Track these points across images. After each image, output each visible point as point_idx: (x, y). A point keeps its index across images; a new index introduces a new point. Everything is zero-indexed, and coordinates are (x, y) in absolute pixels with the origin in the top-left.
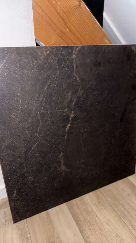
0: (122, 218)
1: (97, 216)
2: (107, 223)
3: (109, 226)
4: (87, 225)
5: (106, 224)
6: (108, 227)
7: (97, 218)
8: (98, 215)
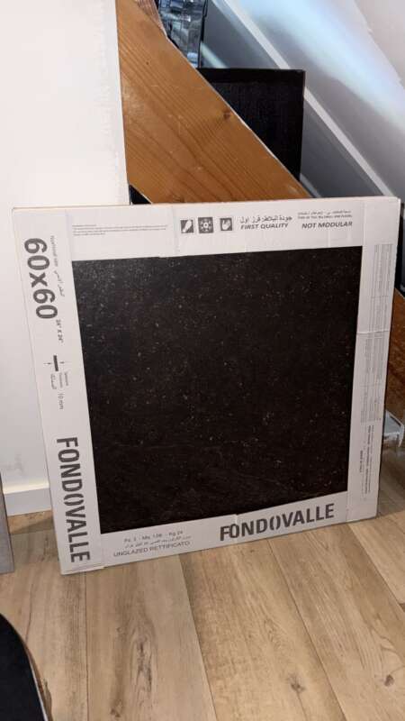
0: (292, 591)
1: (236, 577)
2: (253, 594)
3: (256, 599)
4: (208, 589)
5: (250, 596)
6: (253, 602)
7: (234, 581)
8: (240, 575)
